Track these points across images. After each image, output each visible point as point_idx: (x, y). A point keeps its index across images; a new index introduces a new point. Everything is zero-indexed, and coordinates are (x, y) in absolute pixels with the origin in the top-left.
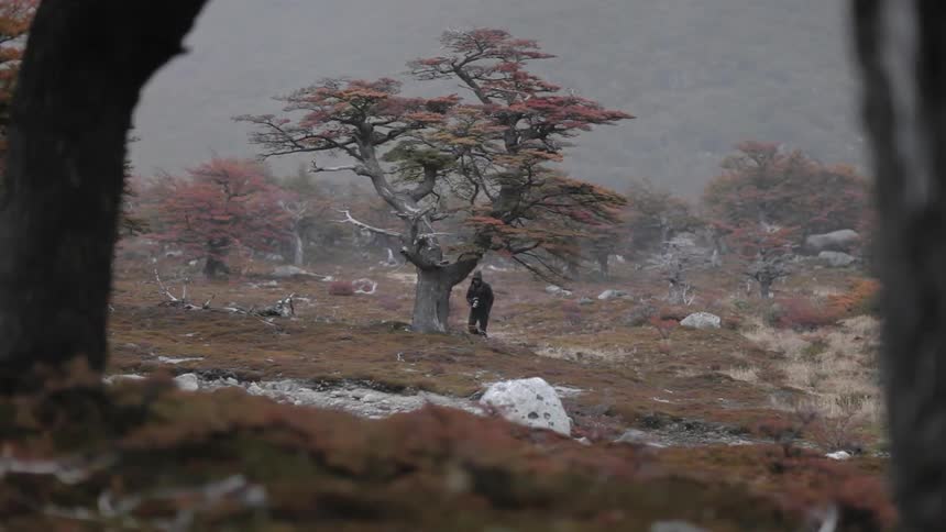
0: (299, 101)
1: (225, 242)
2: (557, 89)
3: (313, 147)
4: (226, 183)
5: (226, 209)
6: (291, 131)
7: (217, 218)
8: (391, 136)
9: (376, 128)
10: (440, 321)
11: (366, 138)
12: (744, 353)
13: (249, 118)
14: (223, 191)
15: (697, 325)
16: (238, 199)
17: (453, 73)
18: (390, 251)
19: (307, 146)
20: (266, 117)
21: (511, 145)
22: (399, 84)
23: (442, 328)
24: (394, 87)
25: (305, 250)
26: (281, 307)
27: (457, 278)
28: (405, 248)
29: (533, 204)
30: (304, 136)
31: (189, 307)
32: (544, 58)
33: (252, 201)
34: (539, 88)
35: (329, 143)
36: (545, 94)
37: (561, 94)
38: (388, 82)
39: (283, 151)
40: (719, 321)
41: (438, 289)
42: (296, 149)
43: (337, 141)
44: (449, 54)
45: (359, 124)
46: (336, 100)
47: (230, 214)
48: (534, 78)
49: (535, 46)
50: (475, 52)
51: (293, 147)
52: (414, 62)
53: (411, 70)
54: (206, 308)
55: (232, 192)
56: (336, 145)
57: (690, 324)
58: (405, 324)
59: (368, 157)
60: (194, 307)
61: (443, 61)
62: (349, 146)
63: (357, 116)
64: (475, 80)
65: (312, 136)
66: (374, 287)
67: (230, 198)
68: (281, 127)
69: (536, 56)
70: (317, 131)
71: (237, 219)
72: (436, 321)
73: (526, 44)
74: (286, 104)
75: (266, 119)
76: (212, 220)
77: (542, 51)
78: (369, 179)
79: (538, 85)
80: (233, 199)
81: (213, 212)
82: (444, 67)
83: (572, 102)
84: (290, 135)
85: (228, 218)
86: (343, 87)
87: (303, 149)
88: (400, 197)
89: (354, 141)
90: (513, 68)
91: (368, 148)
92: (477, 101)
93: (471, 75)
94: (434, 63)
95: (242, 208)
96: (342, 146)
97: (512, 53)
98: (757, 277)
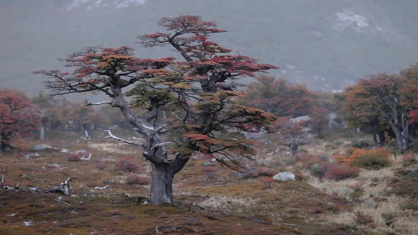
0: (74, 61)
1: (10, 133)
2: (229, 51)
3: (83, 89)
4: (10, 104)
5: (10, 117)
6: (69, 80)
7: (6, 121)
8: (131, 82)
9: (122, 77)
10: (168, 197)
11: (116, 83)
12: (331, 202)
13: (43, 72)
14: (8, 107)
15: (283, 180)
16: (16, 111)
17: (168, 43)
18: (86, 132)
19: (79, 89)
20: (54, 72)
21: (205, 86)
22: (132, 50)
23: (169, 201)
24: (129, 52)
25: (44, 133)
26: (63, 187)
27: (177, 169)
28: (146, 153)
29: (222, 122)
30: (78, 83)
31: (7, 188)
32: (220, 32)
33: (23, 112)
34: (218, 51)
35: (92, 87)
36: (222, 54)
37: (232, 54)
38: (126, 49)
39: (63, 92)
40: (294, 176)
41: (166, 177)
42: (71, 91)
43: (97, 85)
44: (164, 31)
45: (112, 75)
46: (98, 61)
47: (12, 119)
48: (216, 45)
49: (214, 25)
50: (181, 30)
51: (69, 90)
52: (142, 37)
53: (141, 41)
54: (17, 188)
55: (13, 108)
56: (97, 88)
57: (279, 179)
58: (144, 198)
59: (118, 95)
60: (9, 188)
61: (161, 35)
62: (104, 89)
63: (109, 70)
64: (181, 47)
65: (83, 83)
66: (90, 156)
67: (12, 111)
68: (63, 78)
69: (216, 31)
70: (85, 79)
71: (16, 122)
72: (165, 197)
73: (210, 24)
74: (65, 63)
75: (54, 73)
76: (4, 123)
77: (218, 28)
78: (120, 109)
79: (218, 49)
80: (14, 111)
81: (4, 118)
82: (161, 39)
83: (240, 58)
84: (69, 82)
85: (11, 122)
86: (99, 53)
87: (76, 91)
88: (140, 120)
89: (108, 85)
90: (203, 39)
91: (117, 90)
92: (182, 59)
93: (180, 43)
94: (155, 37)
95: (19, 116)
96: (101, 89)
97: (201, 30)
98: (289, 146)
